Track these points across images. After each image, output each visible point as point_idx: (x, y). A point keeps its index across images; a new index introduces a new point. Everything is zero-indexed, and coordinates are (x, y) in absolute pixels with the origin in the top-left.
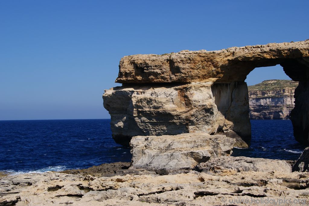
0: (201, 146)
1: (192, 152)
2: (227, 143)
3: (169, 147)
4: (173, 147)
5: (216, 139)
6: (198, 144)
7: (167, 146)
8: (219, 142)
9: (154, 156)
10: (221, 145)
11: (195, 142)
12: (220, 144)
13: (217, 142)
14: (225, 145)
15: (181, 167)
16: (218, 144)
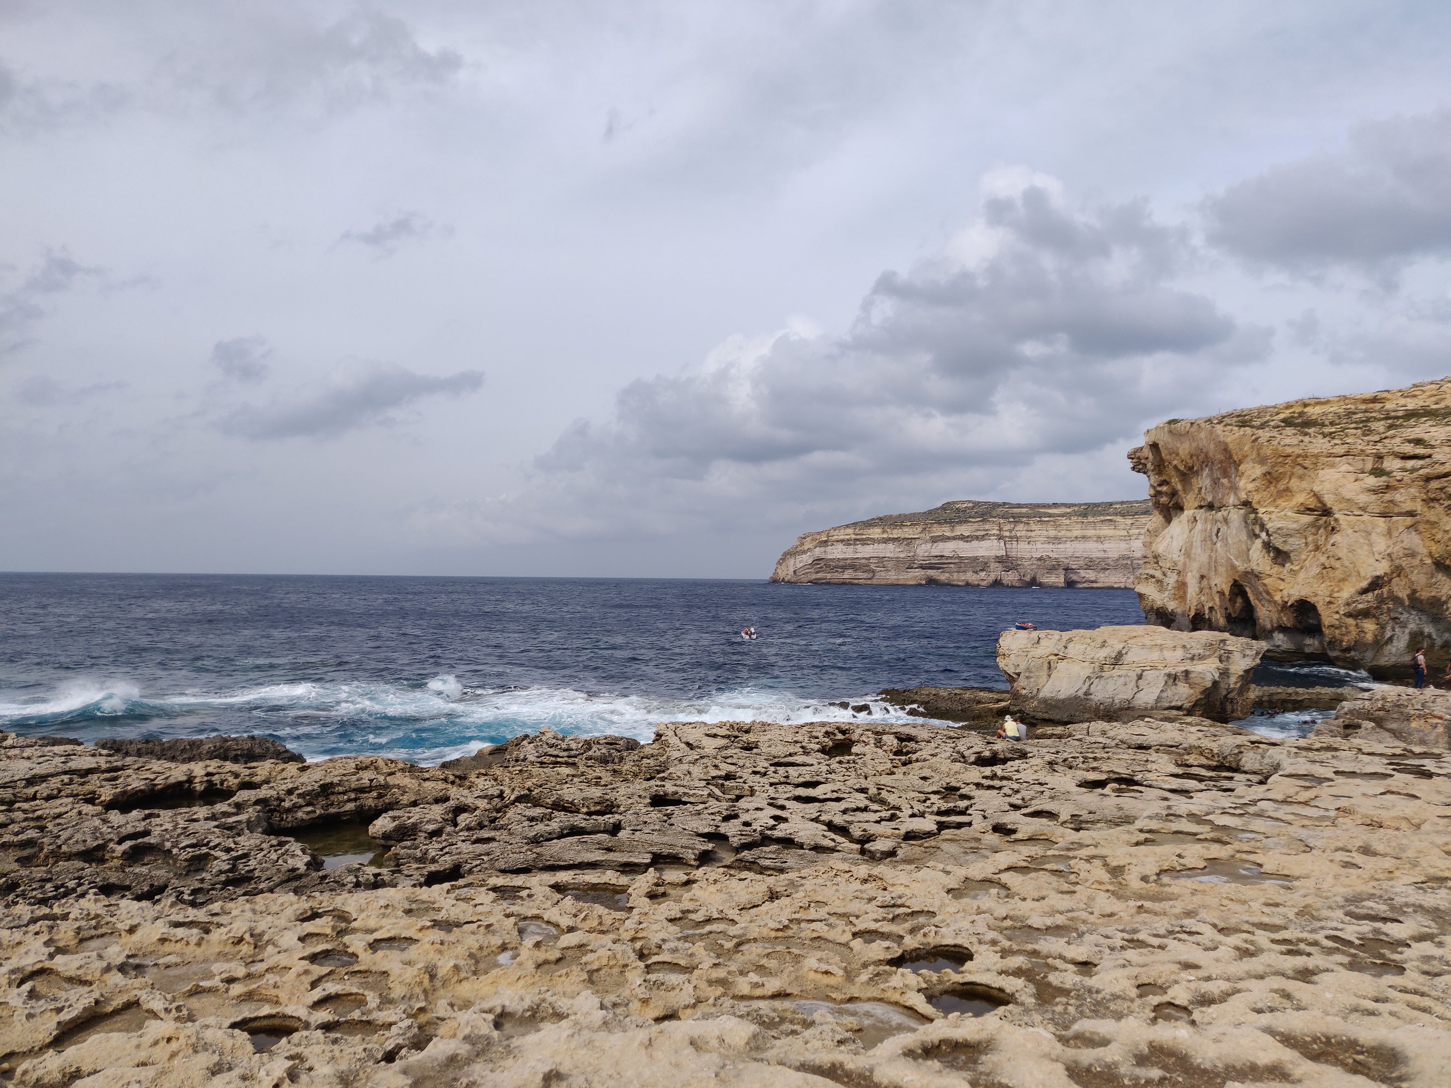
0: (1201, 658)
1: (1187, 673)
2: (1248, 652)
3: (1117, 660)
4: (1128, 658)
5: (1223, 641)
6: (1192, 652)
7: (1113, 655)
8: (1230, 648)
9: (1089, 677)
10: (1236, 656)
11: (1184, 647)
12: (1235, 653)
13: (1226, 648)
14: (1244, 656)
15: (1167, 705)
16: (1230, 652)
